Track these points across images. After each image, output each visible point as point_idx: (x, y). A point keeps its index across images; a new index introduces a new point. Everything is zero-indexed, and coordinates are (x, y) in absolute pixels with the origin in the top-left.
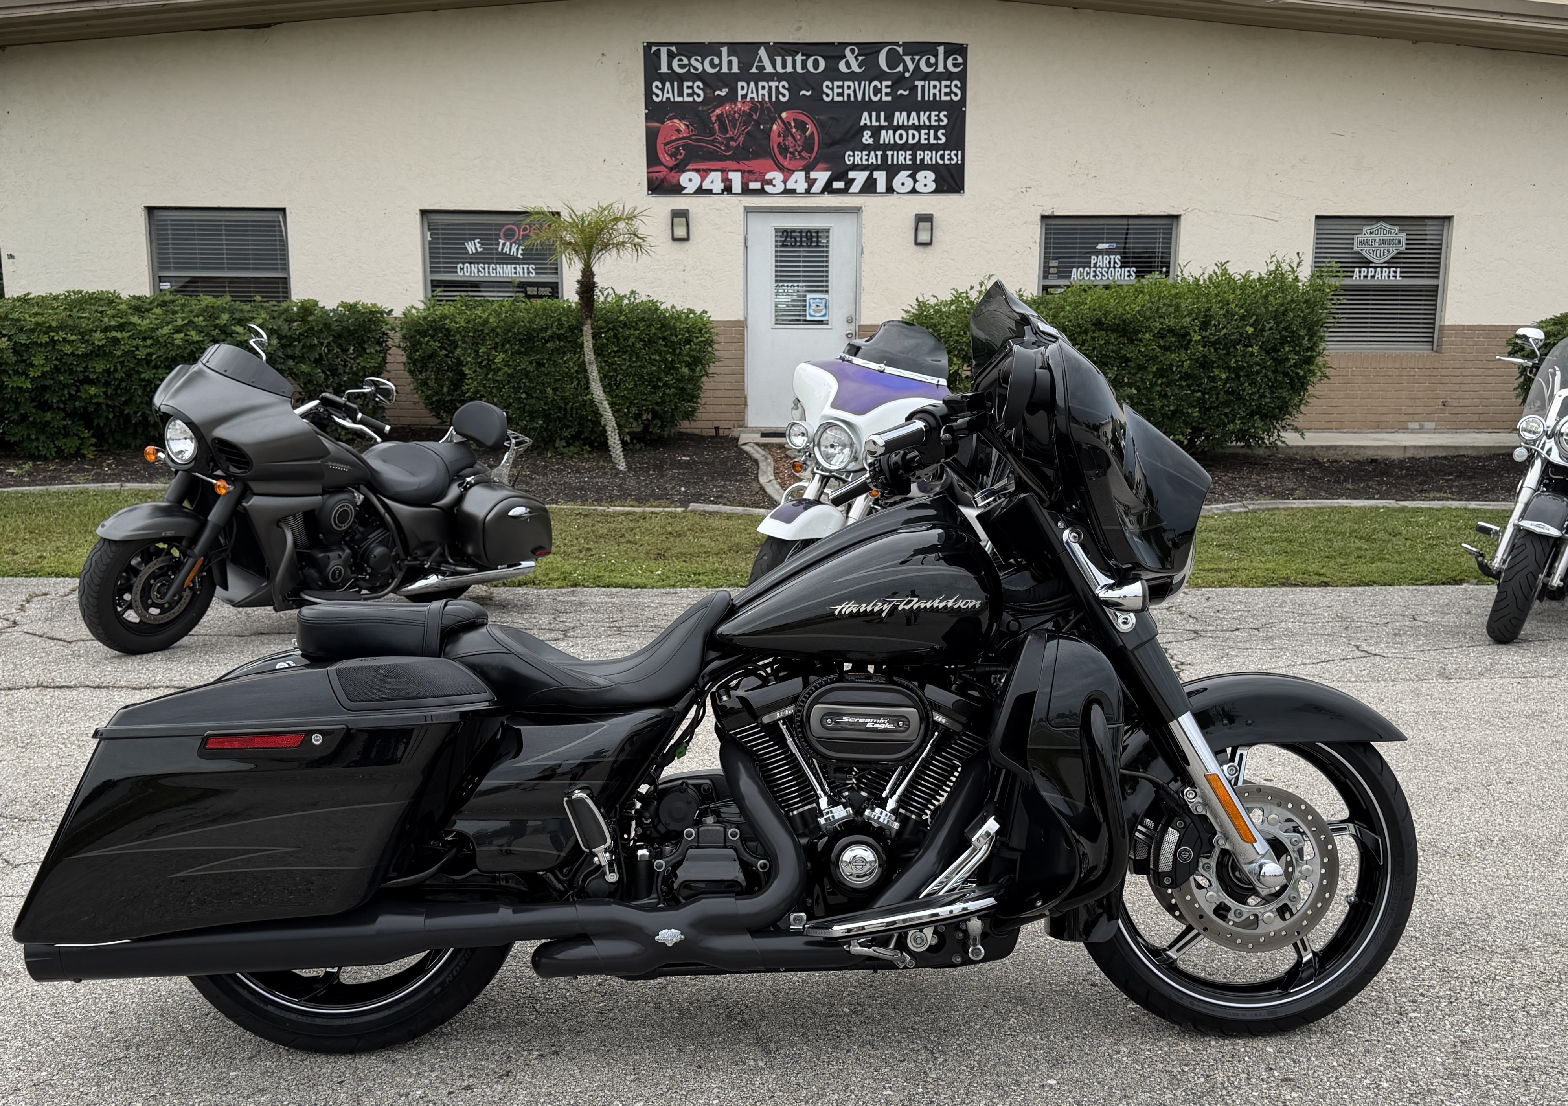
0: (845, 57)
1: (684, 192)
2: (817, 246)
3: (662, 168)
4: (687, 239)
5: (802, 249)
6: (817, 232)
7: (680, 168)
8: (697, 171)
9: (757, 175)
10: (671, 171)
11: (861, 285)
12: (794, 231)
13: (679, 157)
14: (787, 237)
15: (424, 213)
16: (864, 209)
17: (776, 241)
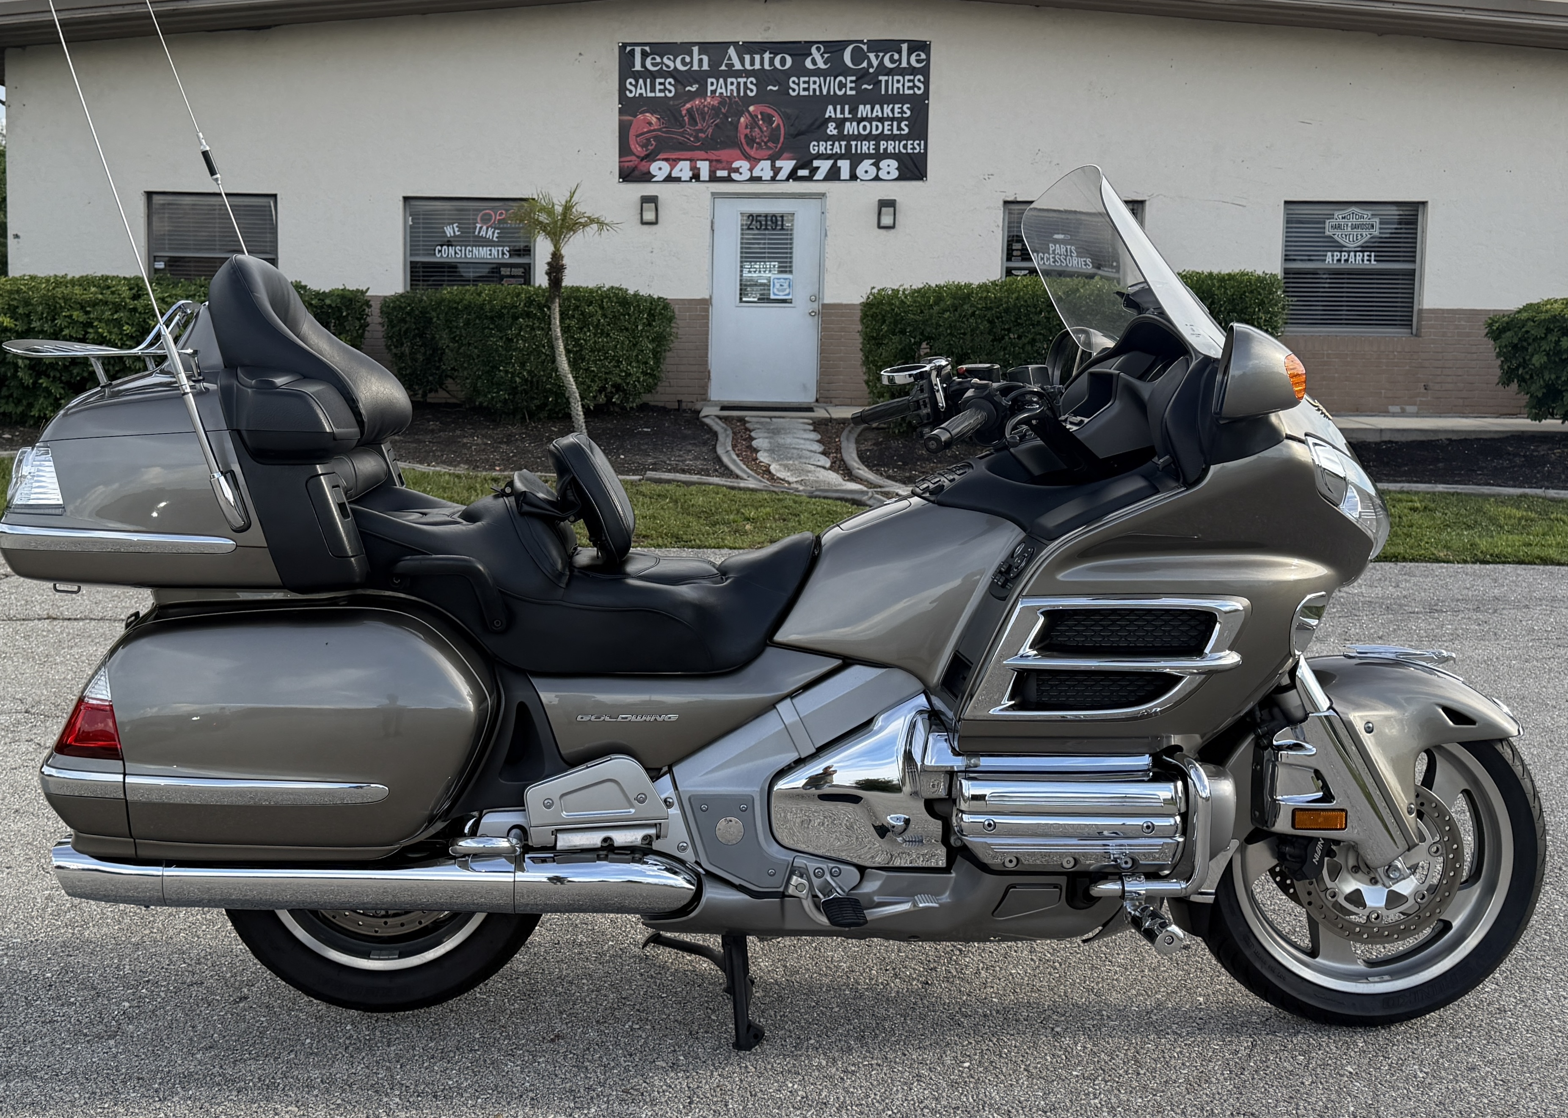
0: (811, 54)
1: (654, 179)
2: (782, 229)
3: (633, 158)
4: (656, 223)
5: (767, 232)
6: (782, 217)
7: (651, 157)
8: (666, 160)
9: (724, 164)
10: (642, 160)
11: (824, 265)
12: (760, 216)
13: (650, 147)
14: (752, 221)
15: (406, 199)
16: (828, 195)
17: (742, 225)
